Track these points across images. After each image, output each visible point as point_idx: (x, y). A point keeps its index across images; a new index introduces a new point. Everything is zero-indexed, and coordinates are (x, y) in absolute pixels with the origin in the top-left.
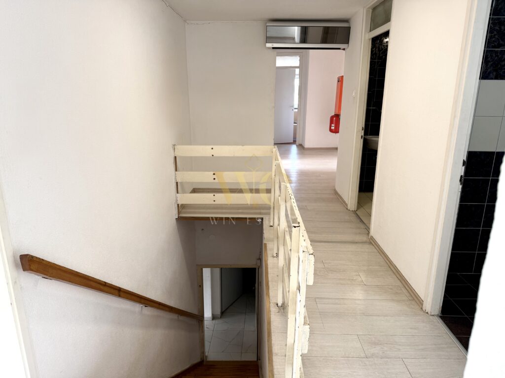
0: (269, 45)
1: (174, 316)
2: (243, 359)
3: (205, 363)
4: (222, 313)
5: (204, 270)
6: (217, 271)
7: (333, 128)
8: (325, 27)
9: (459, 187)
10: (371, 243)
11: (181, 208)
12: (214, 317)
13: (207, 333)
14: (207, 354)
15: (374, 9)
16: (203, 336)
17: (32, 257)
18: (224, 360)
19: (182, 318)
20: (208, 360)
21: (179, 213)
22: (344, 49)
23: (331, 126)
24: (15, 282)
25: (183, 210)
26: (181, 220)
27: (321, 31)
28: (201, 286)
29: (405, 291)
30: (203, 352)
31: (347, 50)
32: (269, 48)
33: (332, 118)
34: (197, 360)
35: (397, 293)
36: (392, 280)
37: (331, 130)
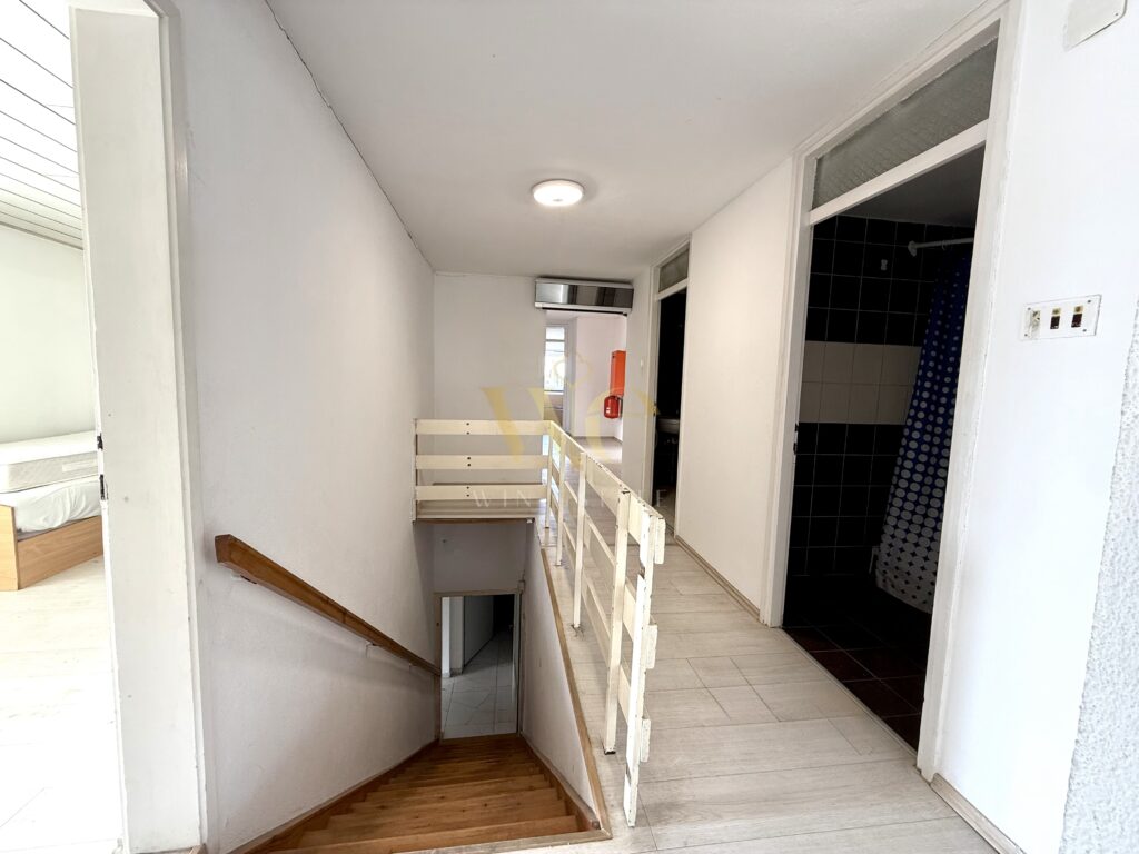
0: (537, 305)
1: (405, 665)
2: (497, 732)
3: (441, 742)
4: (465, 666)
5: (444, 599)
6: (459, 600)
7: (608, 412)
8: (601, 288)
9: (793, 458)
10: (677, 545)
11: (420, 506)
12: (453, 674)
13: (445, 695)
14: (442, 730)
15: (663, 268)
16: (440, 700)
17: (236, 539)
18: (469, 736)
19: (414, 669)
20: (445, 738)
21: (417, 513)
22: (626, 315)
23: (605, 410)
24: (201, 582)
25: (423, 511)
26: (420, 524)
27: (594, 294)
28: (439, 625)
29: (732, 600)
30: (439, 727)
31: (630, 315)
32: (538, 308)
33: (606, 401)
34: (431, 739)
35: (722, 603)
36: (712, 587)
37: (607, 416)
